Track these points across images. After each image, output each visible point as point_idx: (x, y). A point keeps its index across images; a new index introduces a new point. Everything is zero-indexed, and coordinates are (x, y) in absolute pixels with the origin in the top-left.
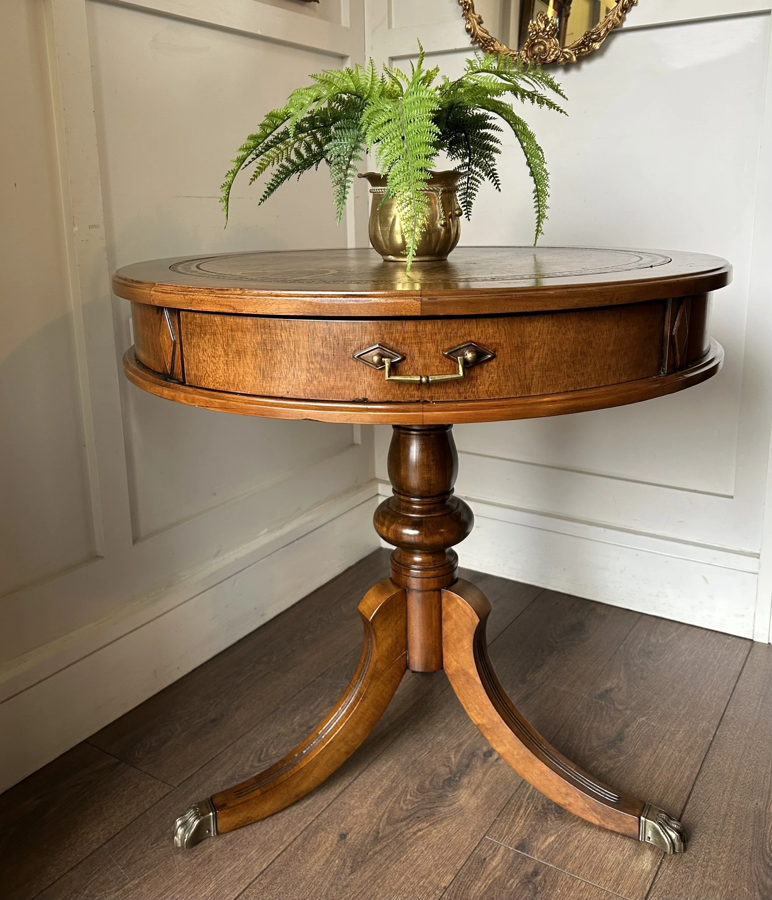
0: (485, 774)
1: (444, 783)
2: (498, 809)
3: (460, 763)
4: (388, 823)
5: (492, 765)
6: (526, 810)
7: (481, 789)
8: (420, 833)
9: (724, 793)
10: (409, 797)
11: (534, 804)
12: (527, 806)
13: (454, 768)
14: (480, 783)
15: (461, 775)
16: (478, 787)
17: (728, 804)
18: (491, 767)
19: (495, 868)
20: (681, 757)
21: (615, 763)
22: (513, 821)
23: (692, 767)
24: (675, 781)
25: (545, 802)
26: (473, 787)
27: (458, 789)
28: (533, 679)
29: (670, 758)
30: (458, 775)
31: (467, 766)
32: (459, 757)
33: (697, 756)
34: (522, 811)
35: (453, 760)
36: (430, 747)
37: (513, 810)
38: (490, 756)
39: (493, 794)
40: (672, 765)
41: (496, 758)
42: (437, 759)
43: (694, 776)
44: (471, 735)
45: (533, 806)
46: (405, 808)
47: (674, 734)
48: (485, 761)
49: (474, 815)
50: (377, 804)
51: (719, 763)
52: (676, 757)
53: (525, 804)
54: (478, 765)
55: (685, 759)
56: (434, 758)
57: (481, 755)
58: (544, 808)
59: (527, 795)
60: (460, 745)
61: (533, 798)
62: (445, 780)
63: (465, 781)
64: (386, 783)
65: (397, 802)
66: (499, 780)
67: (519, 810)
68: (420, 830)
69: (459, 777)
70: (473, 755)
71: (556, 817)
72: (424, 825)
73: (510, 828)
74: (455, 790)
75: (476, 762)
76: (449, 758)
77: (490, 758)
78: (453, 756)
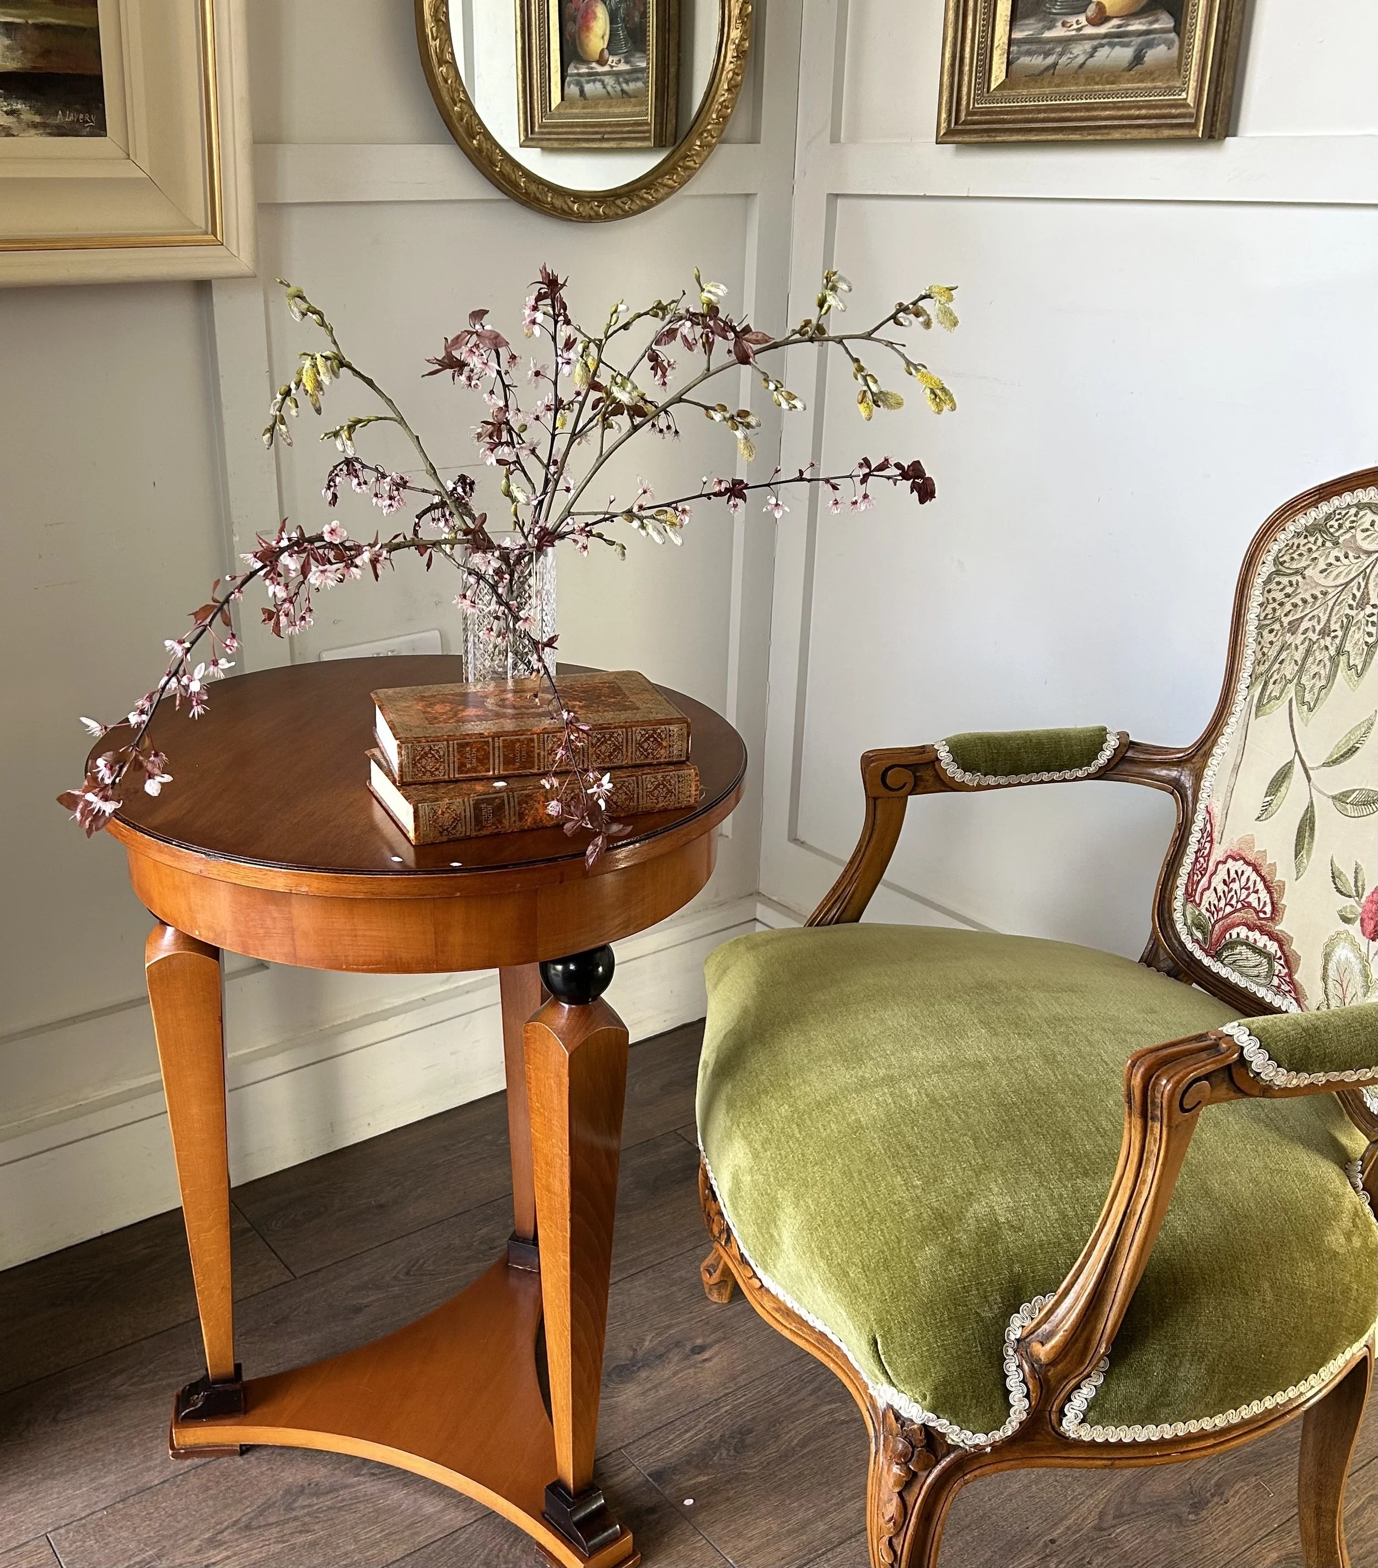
0: (675, 1374)
1: (614, 1369)
2: (659, 1423)
3: (654, 1349)
5: (694, 1366)
6: (696, 1434)
7: (657, 1391)
9: (990, 1500)
13: (640, 1354)
14: (660, 1384)
15: (643, 1366)
16: (655, 1387)
18: (689, 1368)
22: (670, 1442)
26: (649, 1386)
27: (628, 1382)
30: (640, 1364)
31: (660, 1357)
32: (656, 1342)
34: (688, 1435)
35: (647, 1343)
36: (628, 1317)
38: (699, 1353)
39: (669, 1401)
42: (624, 1337)
44: (694, 1318)
48: (687, 1357)
49: (625, 1419)
53: (701, 1426)
54: (676, 1359)
56: (623, 1334)
57: (689, 1347)
59: (712, 1417)
60: (669, 1327)
62: (617, 1366)
63: (643, 1374)
66: (688, 1388)
67: (687, 1431)
69: (639, 1369)
70: (677, 1344)
71: (728, 1455)
73: (660, 1449)
74: (622, 1382)
75: (675, 1357)
76: (642, 1340)
77: (697, 1356)
78: (649, 1338)
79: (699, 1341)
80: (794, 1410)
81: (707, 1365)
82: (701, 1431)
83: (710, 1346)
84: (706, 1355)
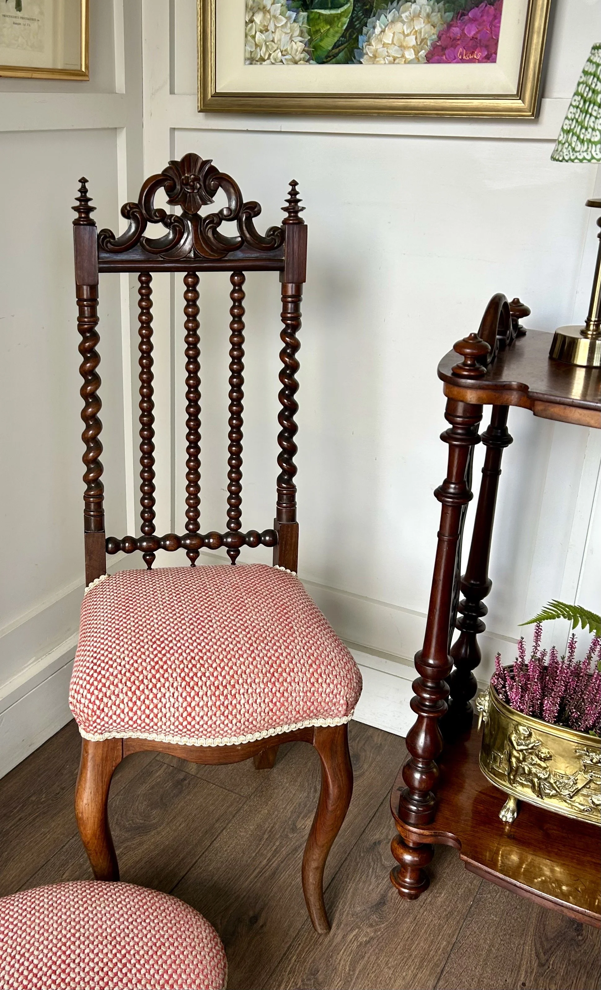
0: (249, 944)
9: (476, 968)
11: (295, 979)
12: (287, 982)
17: (479, 980)
18: (255, 936)
20: (440, 925)
21: (376, 931)
23: (449, 937)
24: (431, 953)
25: (304, 977)
28: (303, 827)
29: (429, 925)
33: (455, 923)
37: (274, 987)
38: (256, 922)
39: (256, 967)
40: (430, 934)
41: (261, 924)
43: (450, 946)
45: (294, 981)
47: (436, 897)
51: (475, 932)
52: (435, 925)
55: (443, 927)
57: (247, 921)
58: (303, 984)
59: (289, 969)
61: (294, 972)
66: (262, 952)
77: (256, 925)
80: (334, 944)
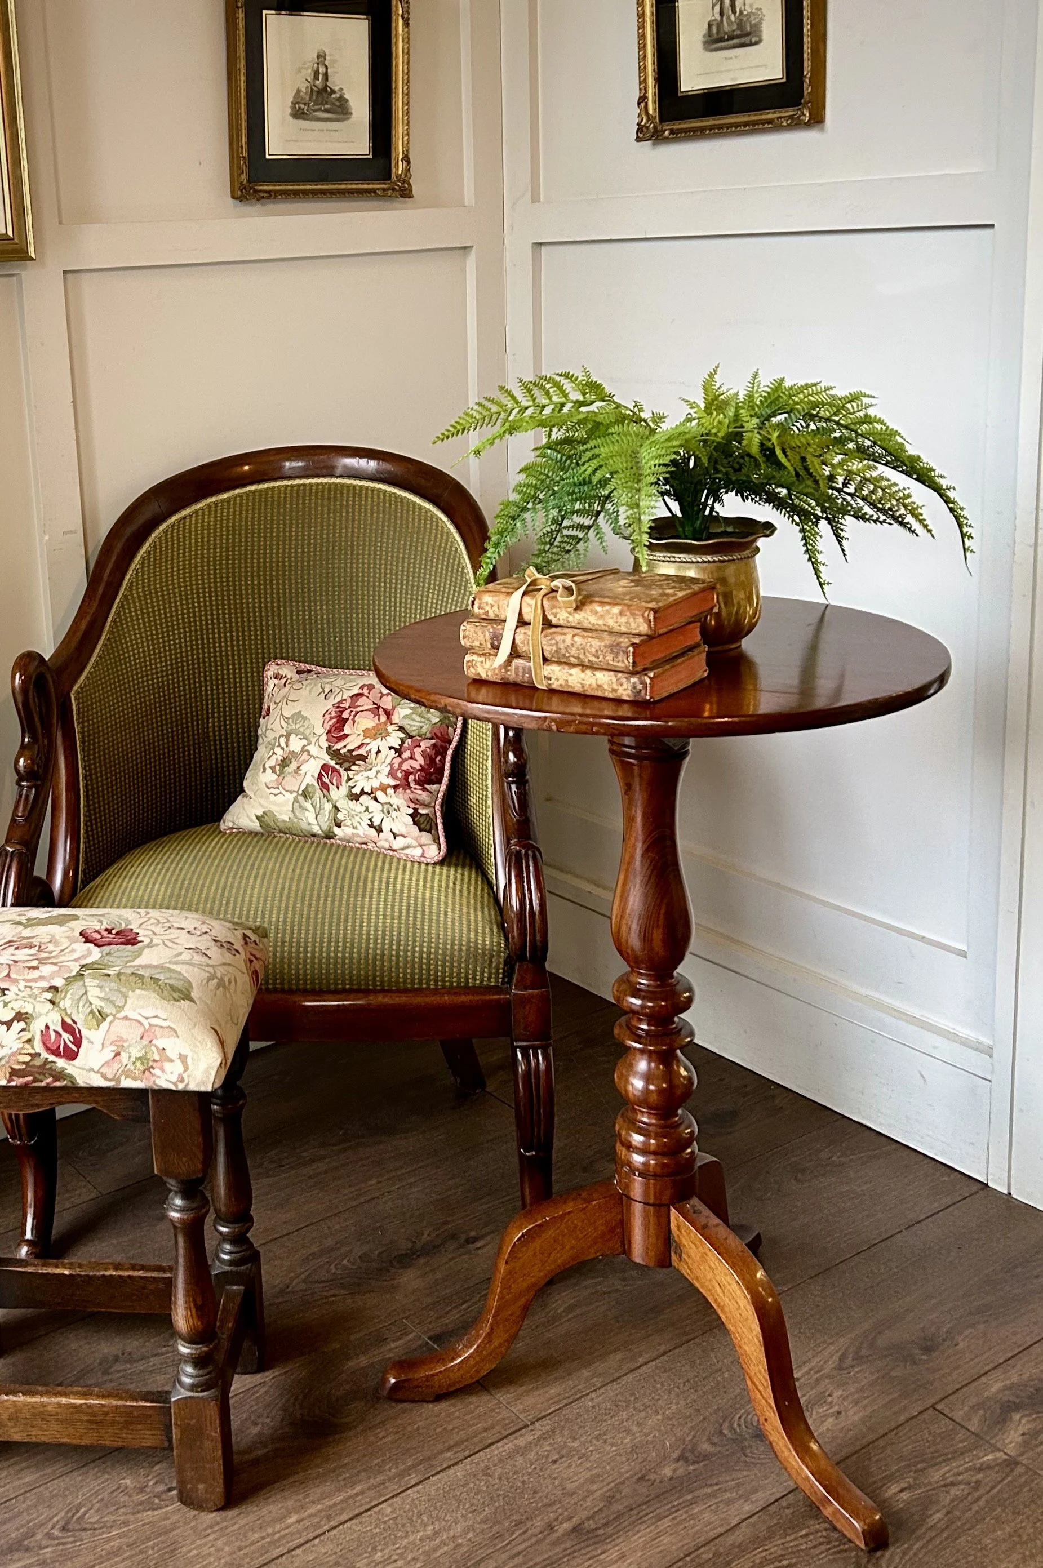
1: (396, 1256)
3: (431, 1241)
4: (304, 1281)
5: (469, 1252)
7: (435, 1273)
8: (333, 1298)
10: (345, 1262)
13: (419, 1245)
14: (438, 1268)
15: (423, 1253)
16: (433, 1270)
19: (391, 1350)
22: (447, 1313)
26: (427, 1270)
27: (408, 1267)
30: (419, 1253)
31: (437, 1248)
32: (433, 1235)
34: (464, 1306)
35: (425, 1236)
46: (333, 1271)
48: (461, 1246)
50: (305, 1260)
53: (475, 1300)
54: (451, 1249)
60: (446, 1224)
62: (399, 1254)
63: (422, 1261)
64: (329, 1242)
65: (329, 1264)
67: (462, 1304)
68: (334, 1296)
69: (419, 1255)
70: (453, 1236)
72: (343, 1292)
73: (438, 1317)
74: (403, 1267)
75: (451, 1246)
76: (420, 1234)
78: (426, 1233)
79: (473, 1234)
81: (480, 1252)
82: (476, 1303)
83: (482, 1237)
84: (478, 1244)
